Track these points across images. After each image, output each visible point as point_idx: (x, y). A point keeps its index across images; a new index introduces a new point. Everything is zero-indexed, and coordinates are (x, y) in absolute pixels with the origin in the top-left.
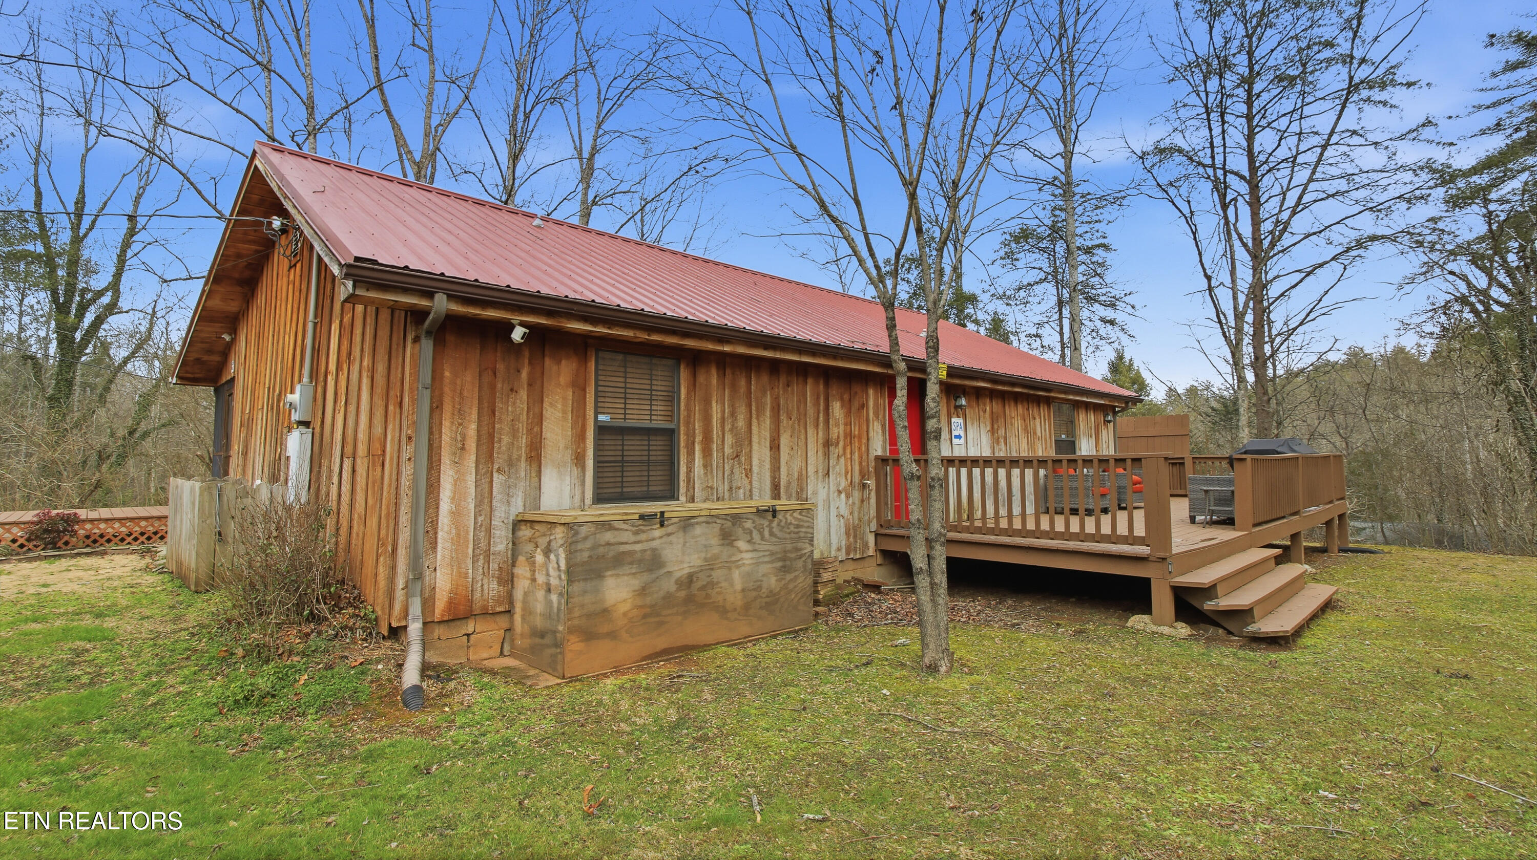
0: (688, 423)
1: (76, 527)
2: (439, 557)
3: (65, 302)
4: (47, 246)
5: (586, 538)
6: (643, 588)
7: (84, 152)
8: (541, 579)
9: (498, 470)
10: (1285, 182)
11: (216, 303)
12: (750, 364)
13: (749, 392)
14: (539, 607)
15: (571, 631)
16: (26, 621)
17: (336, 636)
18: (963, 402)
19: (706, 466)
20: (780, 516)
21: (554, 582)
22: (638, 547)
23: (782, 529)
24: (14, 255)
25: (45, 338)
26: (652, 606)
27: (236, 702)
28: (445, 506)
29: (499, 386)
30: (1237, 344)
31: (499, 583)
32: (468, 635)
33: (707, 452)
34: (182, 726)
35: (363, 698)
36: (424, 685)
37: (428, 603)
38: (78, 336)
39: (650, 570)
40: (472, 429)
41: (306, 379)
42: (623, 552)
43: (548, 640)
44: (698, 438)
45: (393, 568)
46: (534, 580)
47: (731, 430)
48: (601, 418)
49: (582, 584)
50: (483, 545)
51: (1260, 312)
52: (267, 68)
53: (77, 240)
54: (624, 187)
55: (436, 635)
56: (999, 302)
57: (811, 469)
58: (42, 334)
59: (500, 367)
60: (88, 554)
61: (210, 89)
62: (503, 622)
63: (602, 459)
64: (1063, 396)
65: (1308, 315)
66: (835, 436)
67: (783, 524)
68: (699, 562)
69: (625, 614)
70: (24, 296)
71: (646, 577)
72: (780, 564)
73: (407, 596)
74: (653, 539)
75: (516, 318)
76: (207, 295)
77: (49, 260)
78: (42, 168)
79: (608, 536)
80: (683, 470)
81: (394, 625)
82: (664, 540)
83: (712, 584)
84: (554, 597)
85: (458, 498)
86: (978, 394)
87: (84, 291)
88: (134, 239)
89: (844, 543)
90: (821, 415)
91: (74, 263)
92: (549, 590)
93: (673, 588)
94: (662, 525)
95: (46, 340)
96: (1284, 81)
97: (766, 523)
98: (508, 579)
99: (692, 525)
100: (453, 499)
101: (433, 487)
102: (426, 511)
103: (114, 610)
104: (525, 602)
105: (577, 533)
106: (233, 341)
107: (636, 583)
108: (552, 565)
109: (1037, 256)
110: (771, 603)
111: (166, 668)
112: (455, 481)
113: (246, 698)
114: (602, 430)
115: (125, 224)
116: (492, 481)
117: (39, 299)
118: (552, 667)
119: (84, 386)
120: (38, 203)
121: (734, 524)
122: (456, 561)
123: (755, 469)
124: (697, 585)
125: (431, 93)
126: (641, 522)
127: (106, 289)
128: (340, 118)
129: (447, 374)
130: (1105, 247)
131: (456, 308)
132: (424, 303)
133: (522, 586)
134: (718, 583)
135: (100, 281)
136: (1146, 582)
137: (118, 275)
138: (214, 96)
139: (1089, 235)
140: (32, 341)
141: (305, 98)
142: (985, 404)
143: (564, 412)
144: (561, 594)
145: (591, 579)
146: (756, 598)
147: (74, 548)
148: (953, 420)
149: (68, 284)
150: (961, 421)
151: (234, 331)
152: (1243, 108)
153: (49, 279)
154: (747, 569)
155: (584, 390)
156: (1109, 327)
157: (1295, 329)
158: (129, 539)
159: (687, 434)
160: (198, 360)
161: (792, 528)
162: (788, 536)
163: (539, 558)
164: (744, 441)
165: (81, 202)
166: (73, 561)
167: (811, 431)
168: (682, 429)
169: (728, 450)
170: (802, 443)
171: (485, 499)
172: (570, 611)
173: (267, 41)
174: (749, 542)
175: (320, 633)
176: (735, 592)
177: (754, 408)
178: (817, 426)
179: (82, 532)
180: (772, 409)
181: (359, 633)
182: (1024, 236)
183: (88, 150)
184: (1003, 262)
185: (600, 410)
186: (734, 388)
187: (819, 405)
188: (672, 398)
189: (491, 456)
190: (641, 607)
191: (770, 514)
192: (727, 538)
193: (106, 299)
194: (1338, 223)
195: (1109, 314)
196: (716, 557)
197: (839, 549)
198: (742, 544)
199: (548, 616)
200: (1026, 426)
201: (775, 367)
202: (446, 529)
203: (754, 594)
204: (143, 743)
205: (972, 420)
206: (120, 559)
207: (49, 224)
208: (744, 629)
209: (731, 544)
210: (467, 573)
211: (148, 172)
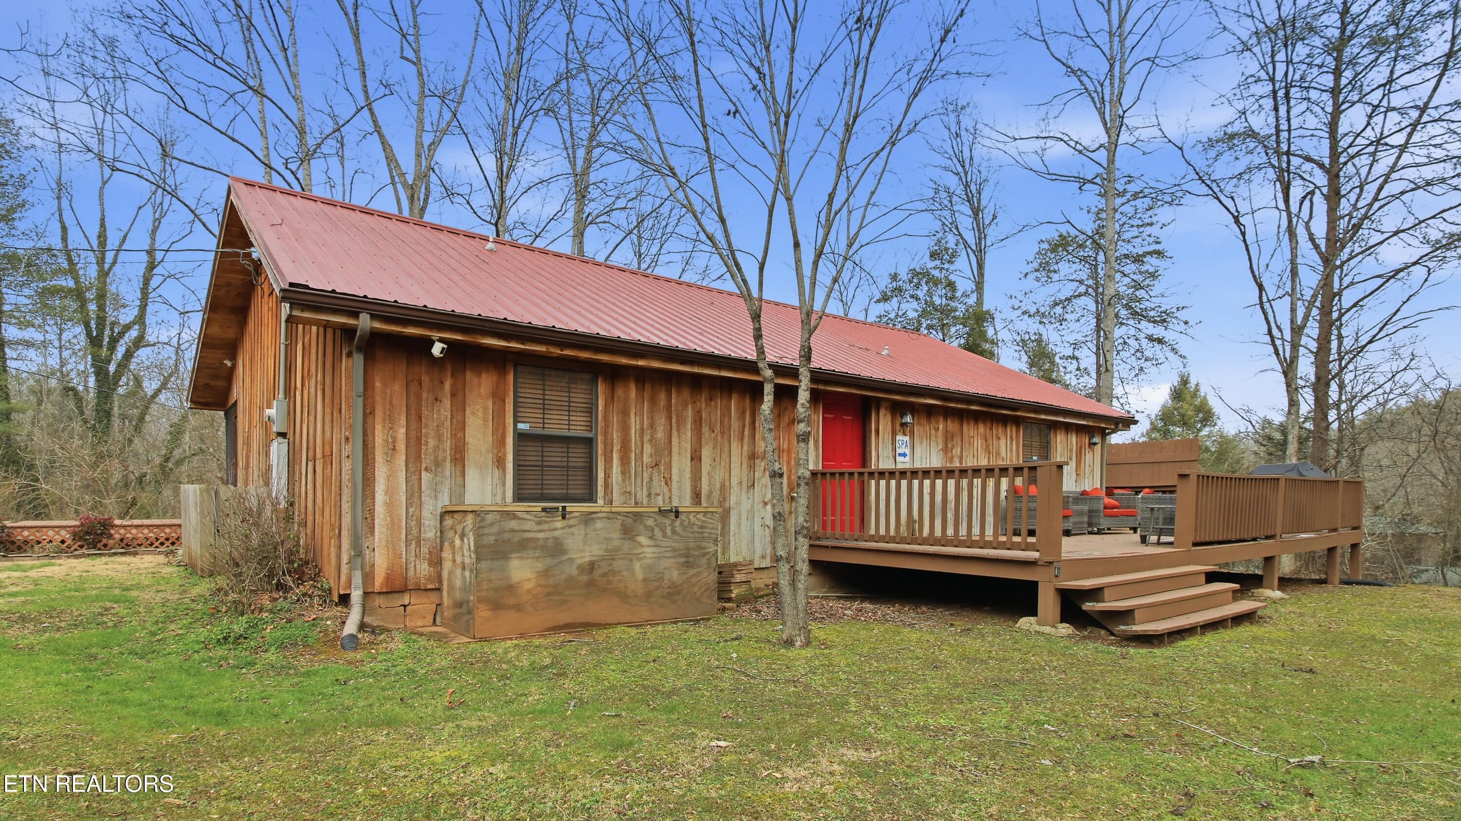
0: (605, 433)
1: (112, 532)
2: (377, 537)
3: (97, 335)
4: (77, 282)
5: (492, 524)
6: (547, 571)
7: (100, 185)
8: (459, 560)
9: (426, 469)
10: (1364, 172)
11: (215, 330)
12: (669, 379)
13: (669, 408)
14: (458, 583)
15: (480, 600)
16: (70, 590)
17: (298, 600)
18: (908, 419)
19: (624, 473)
20: (683, 517)
21: (467, 561)
22: (541, 535)
23: (685, 528)
24: (48, 289)
25: (84, 372)
26: (555, 586)
27: (219, 640)
28: (380, 497)
29: (425, 395)
30: (1292, 362)
31: (430, 565)
32: (405, 606)
33: (625, 461)
34: (177, 653)
35: (311, 641)
36: (360, 636)
37: (368, 577)
38: (112, 368)
39: (553, 556)
40: (402, 432)
41: (281, 396)
42: (527, 539)
43: (464, 609)
44: (616, 448)
45: (340, 547)
46: (454, 561)
47: (650, 441)
48: (521, 426)
49: (489, 563)
50: (415, 531)
51: (1327, 325)
52: (258, 92)
53: (104, 274)
54: (621, 203)
55: (377, 603)
56: (1030, 321)
57: (735, 481)
58: (81, 367)
59: (425, 378)
60: (122, 554)
61: (207, 119)
62: (434, 597)
63: (522, 463)
64: (1033, 415)
65: (1381, 329)
66: (762, 450)
67: (686, 524)
68: (600, 553)
69: (529, 591)
70: (62, 330)
71: (549, 561)
72: (683, 560)
73: (351, 569)
74: (555, 529)
75: (436, 335)
76: (207, 323)
77: (79, 294)
78: (65, 203)
79: (513, 524)
80: (601, 475)
81: (342, 592)
82: (565, 531)
83: (614, 572)
84: (467, 573)
85: (390, 491)
86: (930, 412)
87: (113, 324)
88: (155, 271)
89: (768, 551)
90: (747, 429)
91: (101, 296)
92: (464, 569)
93: (575, 572)
94: (564, 517)
95: (84, 374)
96: (1378, 43)
97: (668, 522)
98: (436, 561)
99: (594, 519)
100: (387, 492)
101: (368, 481)
102: (363, 501)
103: (139, 587)
104: (449, 580)
105: (483, 520)
106: (234, 367)
107: (539, 566)
108: (466, 547)
109: (1077, 266)
110: (674, 593)
111: (170, 619)
112: (388, 477)
113: (225, 638)
114: (521, 437)
115: (144, 257)
116: (420, 479)
117: (76, 333)
118: (466, 630)
119: (123, 417)
120: (64, 239)
121: (635, 521)
122: (391, 544)
123: (675, 477)
124: (598, 572)
125: (421, 110)
126: (543, 514)
127: (134, 323)
128: (331, 142)
129: (378, 384)
130: (1159, 253)
131: (377, 325)
132: (351, 321)
133: (447, 565)
134: (619, 572)
135: (127, 316)
136: (1034, 585)
137: (143, 308)
138: (210, 125)
139: (1139, 240)
140: (73, 375)
141: (296, 122)
142: (937, 422)
143: (485, 420)
144: (471, 571)
145: (498, 559)
146: (658, 588)
147: (111, 548)
148: (898, 437)
149: (98, 317)
150: (907, 438)
151: (233, 358)
152: (1328, 80)
153: (81, 313)
154: (648, 561)
155: (504, 401)
156: (1158, 347)
157: (1365, 346)
158: (157, 544)
159: (605, 443)
160: (206, 385)
161: (695, 528)
162: (691, 535)
163: (458, 542)
164: (663, 452)
165: (102, 237)
166: (112, 559)
167: (735, 445)
168: (600, 438)
169: (646, 459)
170: (725, 456)
171: (414, 495)
172: (479, 584)
173: (258, 63)
174: (651, 538)
175: (285, 598)
176: (636, 581)
177: (674, 420)
178: (742, 439)
179: (117, 536)
180: (695, 421)
181: (316, 600)
182: (1061, 245)
183: (105, 183)
184: (1038, 274)
185: (519, 419)
186: (653, 401)
187: (744, 419)
188: (591, 411)
189: (419, 457)
190: (542, 586)
191: (673, 514)
192: (628, 533)
193: (134, 333)
194: (1434, 217)
195: (1158, 331)
196: (617, 549)
197: (763, 557)
198: (643, 540)
199: (464, 589)
200: (987, 447)
201: (696, 383)
202: (382, 516)
203: (656, 584)
204: (149, 661)
205: (921, 437)
206: (148, 558)
207: (76, 260)
208: (644, 614)
209: (632, 539)
210: (401, 554)
211: (161, 204)
